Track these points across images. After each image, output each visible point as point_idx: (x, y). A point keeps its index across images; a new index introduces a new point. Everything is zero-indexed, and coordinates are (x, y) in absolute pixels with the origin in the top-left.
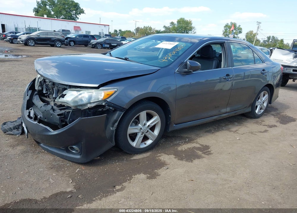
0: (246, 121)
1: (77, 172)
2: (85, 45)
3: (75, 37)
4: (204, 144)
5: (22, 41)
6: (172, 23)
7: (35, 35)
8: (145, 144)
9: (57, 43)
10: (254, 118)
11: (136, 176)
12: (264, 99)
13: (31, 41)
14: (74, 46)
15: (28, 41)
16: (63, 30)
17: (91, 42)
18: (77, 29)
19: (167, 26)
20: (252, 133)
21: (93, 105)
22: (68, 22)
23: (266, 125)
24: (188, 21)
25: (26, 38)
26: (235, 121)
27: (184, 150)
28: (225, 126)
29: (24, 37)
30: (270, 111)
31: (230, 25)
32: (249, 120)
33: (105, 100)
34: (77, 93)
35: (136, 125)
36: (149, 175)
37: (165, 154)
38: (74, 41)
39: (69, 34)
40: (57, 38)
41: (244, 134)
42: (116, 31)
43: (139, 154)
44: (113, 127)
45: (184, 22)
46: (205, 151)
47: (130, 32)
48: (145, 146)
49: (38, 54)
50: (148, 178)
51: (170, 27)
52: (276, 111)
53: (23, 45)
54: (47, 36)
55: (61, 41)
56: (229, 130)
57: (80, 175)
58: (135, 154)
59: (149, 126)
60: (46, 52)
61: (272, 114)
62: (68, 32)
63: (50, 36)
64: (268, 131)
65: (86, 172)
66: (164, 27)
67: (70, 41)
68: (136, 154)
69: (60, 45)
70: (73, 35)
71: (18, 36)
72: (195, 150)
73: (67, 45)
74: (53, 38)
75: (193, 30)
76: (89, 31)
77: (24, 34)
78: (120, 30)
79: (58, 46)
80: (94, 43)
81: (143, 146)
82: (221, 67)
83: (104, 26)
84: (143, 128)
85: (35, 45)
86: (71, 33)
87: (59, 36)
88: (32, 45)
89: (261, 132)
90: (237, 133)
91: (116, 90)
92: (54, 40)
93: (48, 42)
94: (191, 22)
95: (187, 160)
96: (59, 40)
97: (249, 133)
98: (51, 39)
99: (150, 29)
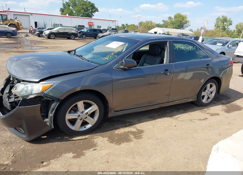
0: (193, 109)
1: (21, 148)
2: (94, 38)
3: (87, 31)
4: (140, 129)
5: (46, 35)
6: (170, 18)
7: (56, 31)
8: (85, 127)
9: (72, 36)
10: (201, 106)
11: (65, 155)
12: (211, 90)
13: (52, 35)
14: (85, 38)
15: (50, 35)
16: (79, 26)
17: (99, 35)
18: (91, 24)
19: (165, 20)
20: (191, 120)
21: (33, 96)
22: (83, 19)
23: (209, 114)
24: (184, 15)
25: (49, 33)
26: (182, 109)
27: (120, 134)
28: (170, 112)
29: (47, 32)
30: (221, 100)
31: (221, 18)
32: (196, 108)
33: (42, 93)
34: (24, 86)
35: (75, 112)
36: (76, 155)
37: (101, 136)
38: (85, 35)
39: (83, 29)
40: (72, 32)
41: (183, 121)
42: (123, 25)
43: (79, 136)
44: (51, 113)
45: (180, 17)
46: (137, 136)
47: (134, 25)
48: (85, 129)
49: (53, 45)
50: (74, 157)
51: (168, 21)
52: (228, 100)
53: (47, 38)
54: (64, 31)
55: (75, 35)
56: (171, 116)
57: (22, 150)
58: (75, 136)
59: (87, 113)
60: (61, 44)
61: (222, 103)
62: (83, 27)
63: (66, 30)
64: (207, 119)
65: (28, 149)
66: (163, 21)
67: (83, 34)
68: (77, 136)
69: (74, 38)
70: (86, 30)
71: (43, 31)
72: (130, 134)
73: (80, 38)
74: (68, 32)
75: (188, 23)
76: (100, 26)
77: (48, 30)
78: (127, 25)
79: (72, 38)
80: (100, 36)
81: (83, 129)
82: (163, 63)
83: (112, 21)
84: (80, 115)
85: (55, 38)
86: (84, 28)
87: (74, 31)
88: (53, 38)
89: (200, 120)
90: (177, 120)
91: (52, 84)
92: (70, 34)
93: (65, 36)
94: (186, 16)
95: (116, 144)
96: (73, 34)
97: (189, 120)
98: (67, 33)
99: (151, 23)
